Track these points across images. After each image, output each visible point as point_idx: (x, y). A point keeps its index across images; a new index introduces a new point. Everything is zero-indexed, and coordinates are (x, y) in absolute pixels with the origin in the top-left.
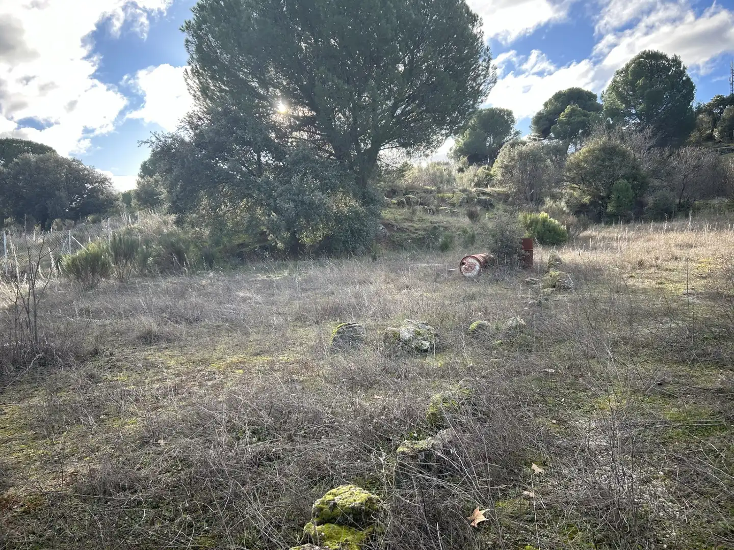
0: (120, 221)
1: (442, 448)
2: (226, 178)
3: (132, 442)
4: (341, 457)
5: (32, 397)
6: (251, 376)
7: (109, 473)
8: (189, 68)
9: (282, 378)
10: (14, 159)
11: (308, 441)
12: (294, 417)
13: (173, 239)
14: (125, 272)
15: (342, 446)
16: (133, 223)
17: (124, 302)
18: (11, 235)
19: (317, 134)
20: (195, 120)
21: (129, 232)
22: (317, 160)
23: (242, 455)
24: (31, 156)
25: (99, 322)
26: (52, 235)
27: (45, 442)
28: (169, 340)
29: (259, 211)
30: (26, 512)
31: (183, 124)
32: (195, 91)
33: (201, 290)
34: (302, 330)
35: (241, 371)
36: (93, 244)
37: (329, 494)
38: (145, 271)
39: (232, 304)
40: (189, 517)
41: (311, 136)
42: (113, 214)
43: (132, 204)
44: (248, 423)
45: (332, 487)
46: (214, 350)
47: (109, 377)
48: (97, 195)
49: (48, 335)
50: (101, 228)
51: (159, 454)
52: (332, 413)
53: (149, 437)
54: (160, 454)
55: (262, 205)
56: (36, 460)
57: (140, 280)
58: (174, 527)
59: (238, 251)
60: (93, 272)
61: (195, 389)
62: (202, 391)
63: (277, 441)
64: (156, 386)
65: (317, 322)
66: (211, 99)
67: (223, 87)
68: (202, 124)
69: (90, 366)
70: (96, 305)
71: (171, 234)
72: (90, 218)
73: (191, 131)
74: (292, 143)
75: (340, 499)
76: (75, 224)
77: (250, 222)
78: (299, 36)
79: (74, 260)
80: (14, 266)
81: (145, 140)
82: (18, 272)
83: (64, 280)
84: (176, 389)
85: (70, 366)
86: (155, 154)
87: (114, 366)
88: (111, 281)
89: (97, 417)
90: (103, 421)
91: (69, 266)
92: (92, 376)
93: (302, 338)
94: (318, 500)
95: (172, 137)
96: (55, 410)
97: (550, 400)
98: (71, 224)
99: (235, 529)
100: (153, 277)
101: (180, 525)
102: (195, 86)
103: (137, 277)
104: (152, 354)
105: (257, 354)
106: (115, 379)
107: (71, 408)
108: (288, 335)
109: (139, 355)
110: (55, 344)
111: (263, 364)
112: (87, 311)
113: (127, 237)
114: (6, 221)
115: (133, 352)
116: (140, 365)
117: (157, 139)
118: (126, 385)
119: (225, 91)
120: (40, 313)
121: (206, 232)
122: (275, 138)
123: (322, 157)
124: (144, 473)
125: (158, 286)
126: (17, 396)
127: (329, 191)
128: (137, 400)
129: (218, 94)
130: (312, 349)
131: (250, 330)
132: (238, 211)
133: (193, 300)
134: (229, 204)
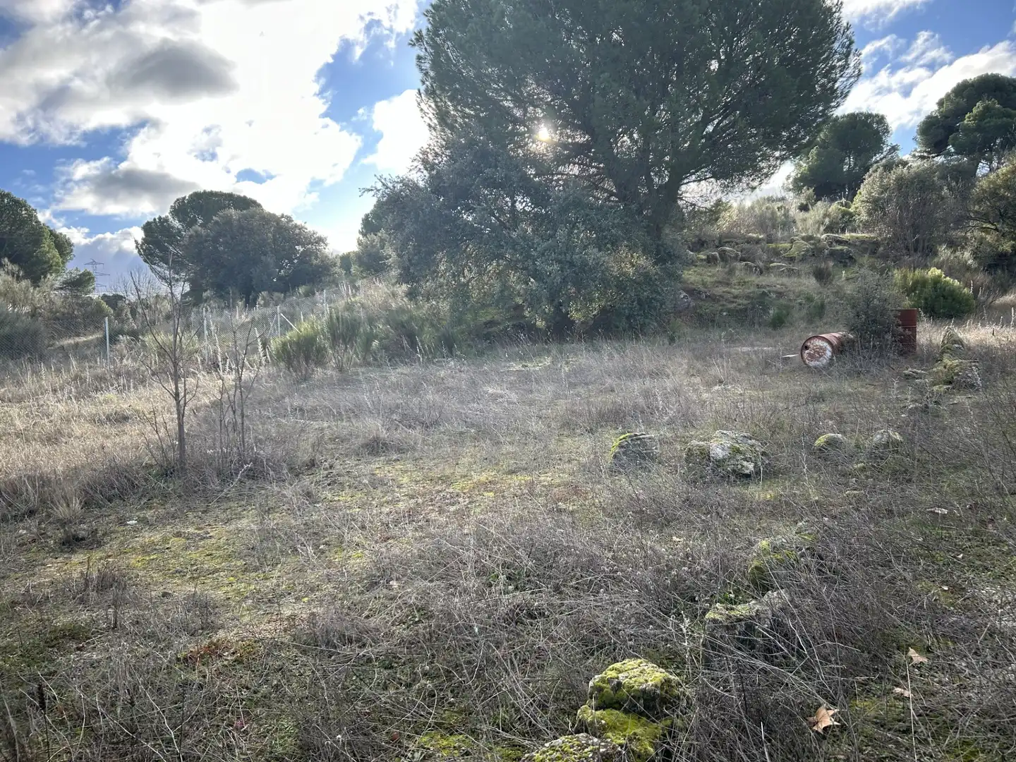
0: (337, 292)
1: (770, 616)
2: (471, 233)
3: (359, 582)
4: (626, 619)
5: (240, 519)
6: (505, 501)
7: (332, 619)
8: (423, 88)
9: (545, 506)
10: (214, 218)
11: (582, 594)
12: (562, 560)
13: (405, 318)
14: (345, 360)
15: (628, 605)
16: (354, 296)
17: (345, 398)
18: (212, 312)
19: (593, 167)
20: (431, 158)
21: (349, 307)
22: (592, 205)
23: (495, 608)
24: (233, 213)
25: (315, 425)
26: (258, 312)
27: (257, 576)
28: (400, 450)
29: (513, 277)
30: (237, 661)
31: (415, 164)
32: (430, 119)
33: (439, 384)
34: (570, 441)
35: (491, 494)
36: (306, 324)
37: (611, 670)
38: (370, 359)
39: (478, 404)
40: (429, 685)
41: (583, 170)
42: (329, 284)
43: (352, 270)
44: (503, 565)
45: (615, 660)
46: (457, 464)
47: (330, 496)
48: (310, 260)
49: (258, 441)
50: (315, 303)
51: (391, 599)
52: (614, 558)
53: (379, 577)
54: (393, 599)
55: (516, 269)
56: (247, 597)
57: (363, 370)
58: (412, 695)
59: (485, 332)
60: (307, 359)
61: (433, 516)
62: (443, 519)
63: (540, 592)
64: (386, 510)
65: (591, 431)
66: (452, 128)
67: (467, 110)
68: (440, 163)
69: (306, 480)
70: (311, 402)
71: (401, 310)
72: (301, 290)
73: (425, 172)
74: (557, 181)
75: (627, 677)
76: (285, 298)
77: (502, 291)
78: (569, 31)
79: (284, 344)
80: (215, 352)
81: (369, 187)
82: (220, 359)
83: (273, 370)
84: (411, 514)
85: (283, 481)
86: (380, 205)
87: (335, 482)
88: (329, 372)
89: (316, 547)
90: (323, 552)
91: (278, 352)
92: (309, 495)
93: (571, 452)
94: (596, 677)
95: (401, 182)
96: (268, 535)
97: (939, 555)
98: (279, 298)
99: (488, 705)
100: (379, 366)
101: (419, 692)
102: (431, 113)
103: (361, 366)
104: (378, 467)
105: (512, 472)
106: (336, 498)
107: (286, 534)
108: (552, 447)
109: (365, 469)
110: (265, 452)
111: (520, 485)
112: (301, 410)
113: (346, 314)
114: (205, 294)
115: (357, 465)
116: (366, 481)
117: (384, 185)
118: (350, 508)
119: (469, 116)
120: (248, 412)
121: (445, 306)
122: (535, 176)
123: (599, 199)
124: (374, 622)
125: (386, 378)
126: (223, 516)
127: (609, 246)
128: (363, 527)
129: (460, 120)
130: (584, 468)
131: (502, 440)
132: (485, 278)
133: (430, 397)
134: (475, 269)
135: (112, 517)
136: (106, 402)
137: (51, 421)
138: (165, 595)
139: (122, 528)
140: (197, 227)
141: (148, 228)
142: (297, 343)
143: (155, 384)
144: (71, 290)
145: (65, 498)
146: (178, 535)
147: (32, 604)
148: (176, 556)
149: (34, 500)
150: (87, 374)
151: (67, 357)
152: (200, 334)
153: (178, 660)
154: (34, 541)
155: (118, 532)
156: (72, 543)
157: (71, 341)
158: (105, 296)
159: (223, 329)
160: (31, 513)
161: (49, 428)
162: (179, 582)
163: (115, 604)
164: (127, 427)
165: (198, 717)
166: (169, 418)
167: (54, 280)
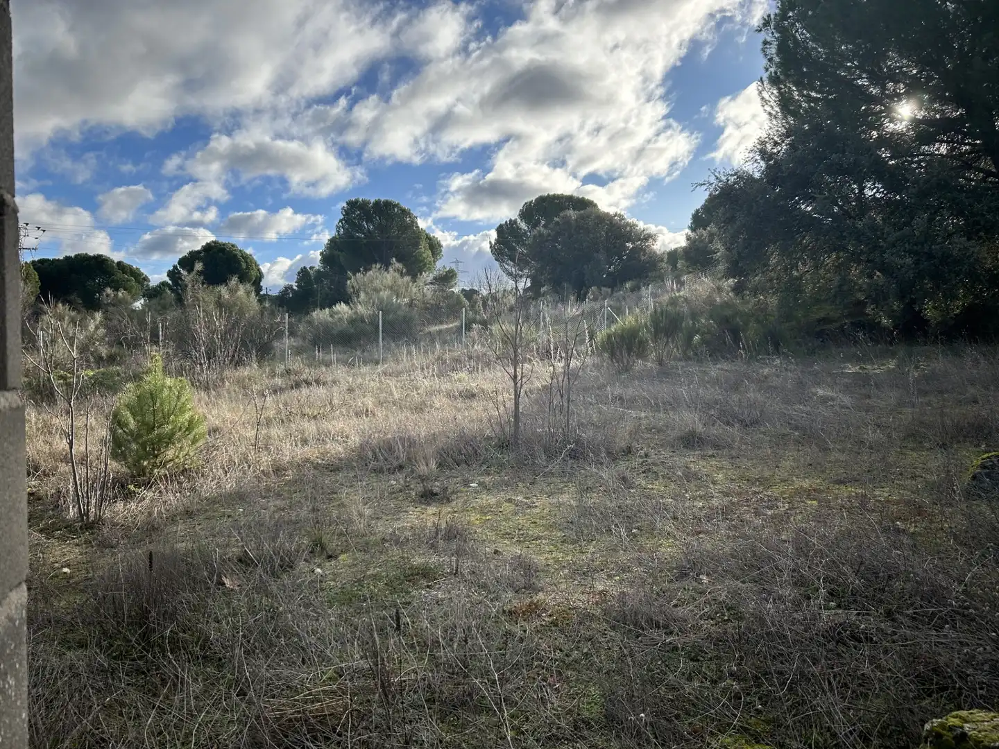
0: (663, 287)
2: (808, 223)
3: (669, 570)
4: (977, 665)
5: (562, 493)
6: (830, 512)
7: (641, 601)
8: (765, 76)
9: (880, 523)
10: (555, 219)
11: (920, 626)
13: (728, 312)
14: (665, 353)
15: (981, 649)
16: (679, 290)
17: (663, 390)
18: (548, 306)
19: (966, 144)
20: (769, 147)
21: (673, 302)
22: (962, 187)
23: (813, 622)
24: (572, 213)
25: (633, 414)
26: (587, 305)
27: (574, 548)
28: (717, 447)
29: (855, 271)
30: (554, 624)
31: (751, 155)
32: (772, 107)
33: (762, 382)
34: (915, 455)
35: (815, 502)
36: (630, 318)
37: (954, 717)
38: (691, 353)
39: (805, 405)
40: (736, 686)
41: (953, 149)
42: (654, 279)
43: (679, 266)
44: (824, 579)
45: (960, 708)
46: (777, 467)
47: (643, 483)
48: (639, 256)
49: (581, 425)
50: (640, 298)
51: (701, 593)
52: (964, 592)
53: (689, 569)
54: (702, 593)
55: (859, 262)
56: (564, 567)
57: (683, 363)
58: (717, 692)
59: (818, 329)
60: (629, 350)
61: (749, 516)
62: (758, 522)
63: (868, 614)
64: (699, 504)
65: (944, 446)
66: (795, 114)
67: (813, 94)
68: (778, 152)
69: (623, 466)
71: (726, 305)
72: (628, 285)
73: (762, 163)
74: (919, 162)
75: (974, 729)
76: (612, 292)
77: (840, 286)
79: (609, 336)
80: (549, 341)
81: (702, 182)
83: (597, 360)
84: (725, 512)
85: (601, 464)
87: (649, 470)
88: (649, 364)
89: (629, 529)
90: (635, 536)
91: (603, 343)
92: (624, 479)
93: (915, 468)
94: (934, 720)
95: (736, 174)
96: (585, 512)
98: (607, 293)
99: (800, 722)
100: (700, 361)
101: (724, 691)
102: (773, 99)
103: (680, 359)
104: (693, 461)
105: (840, 482)
106: (650, 486)
107: (602, 513)
108: (890, 460)
109: (679, 461)
110: (587, 435)
111: (849, 497)
112: (621, 398)
113: (670, 308)
114: (543, 290)
115: (671, 456)
116: (680, 473)
117: (717, 178)
118: (662, 497)
119: (816, 100)
120: (573, 397)
121: (773, 301)
122: (891, 159)
123: (972, 180)
124: (682, 612)
125: (705, 373)
126: (547, 489)
127: (982, 234)
128: (675, 518)
129: (804, 105)
130: (931, 487)
131: (832, 446)
132: (822, 272)
133: (751, 395)
134: (810, 264)
135: (459, 479)
136: (460, 380)
137: (418, 394)
138: (496, 552)
139: (466, 489)
140: (540, 228)
141: (500, 230)
142: (622, 337)
143: (498, 368)
144: (438, 285)
145: (425, 458)
146: (510, 501)
147: (397, 542)
148: (507, 520)
149: (403, 457)
150: (447, 356)
151: (433, 341)
152: (537, 325)
153: (504, 611)
154: (401, 491)
155: (462, 492)
156: (428, 497)
157: (437, 328)
158: (463, 290)
159: (556, 321)
160: (401, 467)
161: (417, 399)
162: (508, 543)
163: (458, 553)
164: (475, 404)
165: (517, 666)
166: (507, 398)
167: (428, 276)
